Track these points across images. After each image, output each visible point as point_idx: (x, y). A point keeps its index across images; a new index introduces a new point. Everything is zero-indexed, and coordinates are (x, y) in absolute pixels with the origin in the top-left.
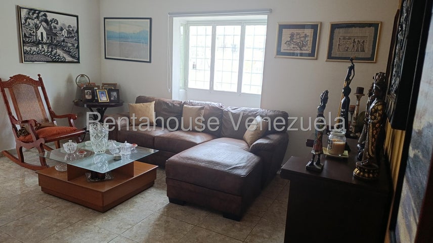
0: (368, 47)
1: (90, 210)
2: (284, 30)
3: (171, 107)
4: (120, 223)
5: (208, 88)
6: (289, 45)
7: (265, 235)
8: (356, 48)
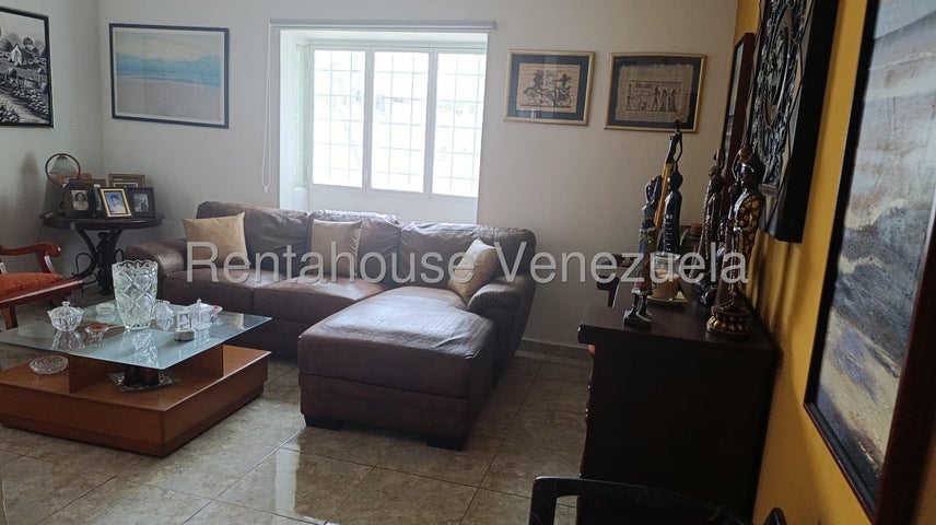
0: (681, 103)
1: (131, 455)
2: (522, 66)
3: (282, 223)
4: (207, 477)
5: (359, 184)
6: (533, 96)
7: (517, 471)
8: (660, 106)
